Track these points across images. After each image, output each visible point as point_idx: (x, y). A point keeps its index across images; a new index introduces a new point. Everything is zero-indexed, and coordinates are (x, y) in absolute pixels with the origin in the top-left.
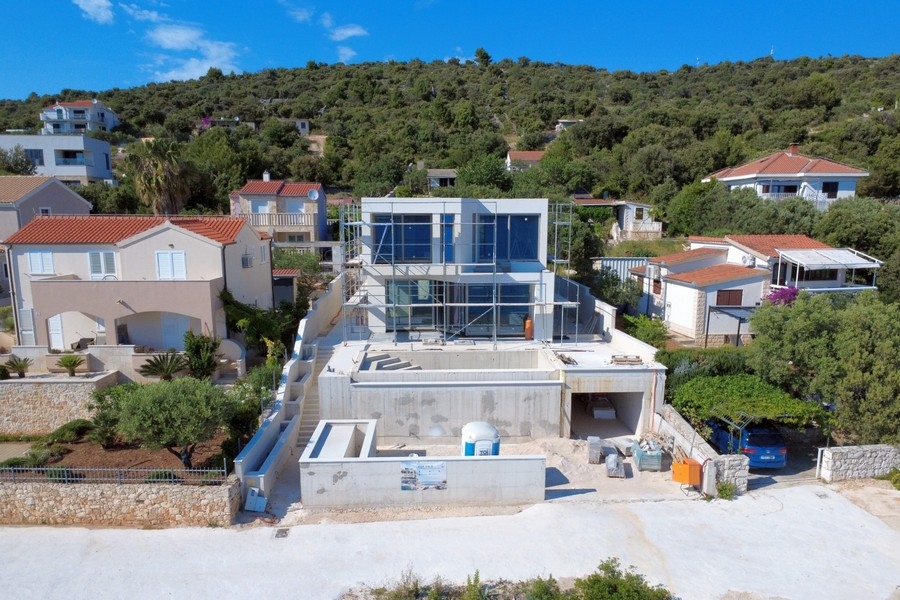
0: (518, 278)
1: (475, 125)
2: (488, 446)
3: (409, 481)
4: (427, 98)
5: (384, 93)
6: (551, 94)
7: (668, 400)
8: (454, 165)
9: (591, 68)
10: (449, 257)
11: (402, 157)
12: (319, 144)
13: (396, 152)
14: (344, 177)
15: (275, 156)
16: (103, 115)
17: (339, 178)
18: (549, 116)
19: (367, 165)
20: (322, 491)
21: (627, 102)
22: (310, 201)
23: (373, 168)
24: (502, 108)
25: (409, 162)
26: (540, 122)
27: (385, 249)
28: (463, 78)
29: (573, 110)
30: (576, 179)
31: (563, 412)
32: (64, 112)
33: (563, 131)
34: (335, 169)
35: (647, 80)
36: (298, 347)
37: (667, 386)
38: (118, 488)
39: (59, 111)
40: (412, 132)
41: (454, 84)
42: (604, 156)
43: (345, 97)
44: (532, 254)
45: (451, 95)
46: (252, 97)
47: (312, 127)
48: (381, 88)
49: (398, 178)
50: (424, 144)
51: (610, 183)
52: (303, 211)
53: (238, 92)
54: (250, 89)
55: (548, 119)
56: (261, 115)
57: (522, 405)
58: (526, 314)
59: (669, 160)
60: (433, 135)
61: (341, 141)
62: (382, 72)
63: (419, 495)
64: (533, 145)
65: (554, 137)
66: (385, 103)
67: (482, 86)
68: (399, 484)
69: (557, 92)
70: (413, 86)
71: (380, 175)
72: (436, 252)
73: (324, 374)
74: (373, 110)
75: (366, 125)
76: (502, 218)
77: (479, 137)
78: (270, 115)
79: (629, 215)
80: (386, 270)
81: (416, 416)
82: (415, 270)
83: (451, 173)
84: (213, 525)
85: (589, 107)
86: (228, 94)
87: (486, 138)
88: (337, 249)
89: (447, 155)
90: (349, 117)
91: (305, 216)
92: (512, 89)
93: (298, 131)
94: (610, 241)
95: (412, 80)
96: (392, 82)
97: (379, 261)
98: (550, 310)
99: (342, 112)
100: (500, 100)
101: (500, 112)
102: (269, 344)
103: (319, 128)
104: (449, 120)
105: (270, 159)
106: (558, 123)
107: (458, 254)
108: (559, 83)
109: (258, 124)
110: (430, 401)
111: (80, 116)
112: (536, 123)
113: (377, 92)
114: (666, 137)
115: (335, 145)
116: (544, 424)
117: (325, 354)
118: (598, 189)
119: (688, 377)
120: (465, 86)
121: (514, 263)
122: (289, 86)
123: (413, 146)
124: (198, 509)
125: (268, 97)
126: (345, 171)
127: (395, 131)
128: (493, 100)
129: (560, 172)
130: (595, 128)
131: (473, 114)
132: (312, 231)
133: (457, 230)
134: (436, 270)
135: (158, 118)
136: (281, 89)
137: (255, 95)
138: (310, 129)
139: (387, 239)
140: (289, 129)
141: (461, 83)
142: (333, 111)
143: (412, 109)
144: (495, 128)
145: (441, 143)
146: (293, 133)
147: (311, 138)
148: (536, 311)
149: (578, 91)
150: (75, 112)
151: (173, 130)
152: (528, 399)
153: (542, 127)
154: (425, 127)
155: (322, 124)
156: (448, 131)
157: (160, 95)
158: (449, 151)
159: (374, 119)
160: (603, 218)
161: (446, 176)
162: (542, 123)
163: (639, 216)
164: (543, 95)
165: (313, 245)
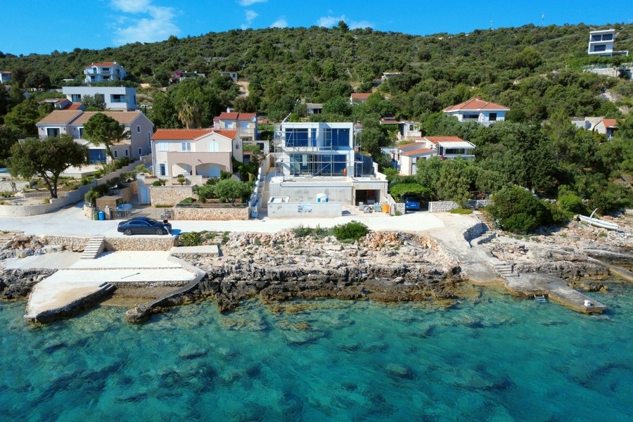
0: (341, 152)
1: (335, 76)
2: (325, 199)
3: (300, 210)
4: (307, 57)
5: (281, 54)
6: (382, 55)
7: (389, 193)
8: (321, 101)
9: (410, 36)
10: (314, 144)
11: (292, 96)
12: (245, 88)
13: (290, 94)
14: (262, 108)
15: (223, 96)
16: (118, 70)
17: (259, 108)
18: (378, 70)
19: (273, 101)
20: (274, 212)
21: (428, 60)
22: (252, 122)
23: (277, 103)
24: (352, 64)
25: (297, 98)
26: (372, 74)
27: (291, 141)
28: (329, 43)
29: (393, 67)
30: (384, 110)
31: (353, 197)
32: (97, 69)
33: (386, 80)
34: (256, 103)
35: (442, 45)
36: (259, 177)
37: (388, 187)
38: (216, 209)
39: (95, 69)
40: (298, 81)
41: (324, 48)
42: (404, 96)
43: (256, 56)
44: (347, 144)
45: (322, 55)
46: (200, 56)
47: (240, 77)
48: (279, 51)
49: (291, 109)
50: (305, 88)
51: (404, 112)
52: (248, 127)
53: (191, 53)
54: (197, 51)
55: (378, 72)
56: (208, 69)
57: (338, 193)
58: (344, 166)
59: (432, 100)
60: (310, 82)
61: (256, 86)
62: (279, 39)
63: (303, 214)
64: (366, 90)
65: (380, 83)
66: (282, 61)
67: (340, 49)
68: (297, 210)
69: (386, 54)
70: (298, 49)
71: (281, 107)
72: (310, 143)
73: (271, 183)
74: (275, 65)
75: (271, 76)
76: (335, 130)
77: (337, 84)
78: (213, 68)
79: (407, 128)
80: (291, 149)
81: (302, 197)
82: (302, 149)
83: (319, 106)
84: (243, 220)
85: (402, 65)
86: (185, 55)
87: (340, 84)
88: (267, 144)
89: (318, 94)
90: (261, 70)
91: (249, 129)
92: (359, 51)
93: (232, 80)
94: (397, 141)
95: (298, 45)
96: (285, 46)
97: (289, 146)
98: (353, 165)
99: (256, 67)
100: (351, 59)
101: (351, 67)
102: (250, 175)
103: (243, 77)
104: (319, 72)
105: (220, 97)
106: (383, 75)
107: (318, 143)
108: (388, 47)
109: (207, 74)
110: (307, 192)
111: (107, 71)
112: (370, 75)
113: (277, 54)
114: (435, 87)
115: (254, 89)
116: (346, 200)
117: (268, 180)
118: (398, 115)
119: (395, 184)
120: (330, 49)
121: (340, 147)
122: (222, 49)
123: (299, 89)
124: (239, 215)
125: (210, 56)
126: (262, 104)
127: (288, 79)
128: (347, 59)
129: (377, 105)
130: (401, 80)
131: (334, 69)
132: (253, 136)
133: (317, 135)
134: (310, 149)
135: (148, 71)
136: (217, 51)
137: (201, 55)
138: (238, 78)
139: (291, 138)
140: (227, 79)
141: (328, 46)
142: (251, 67)
143: (298, 64)
144: (347, 78)
145: (315, 87)
146: (230, 81)
147: (239, 83)
148: (348, 165)
149: (399, 52)
150: (104, 69)
151: (159, 79)
152: (340, 192)
153: (374, 78)
154: (306, 77)
155: (245, 75)
156: (320, 79)
157: (143, 55)
158: (320, 92)
159: (275, 71)
160: (393, 130)
161: (317, 108)
162: (374, 75)
163: (411, 129)
164: (377, 56)
165: (254, 142)
